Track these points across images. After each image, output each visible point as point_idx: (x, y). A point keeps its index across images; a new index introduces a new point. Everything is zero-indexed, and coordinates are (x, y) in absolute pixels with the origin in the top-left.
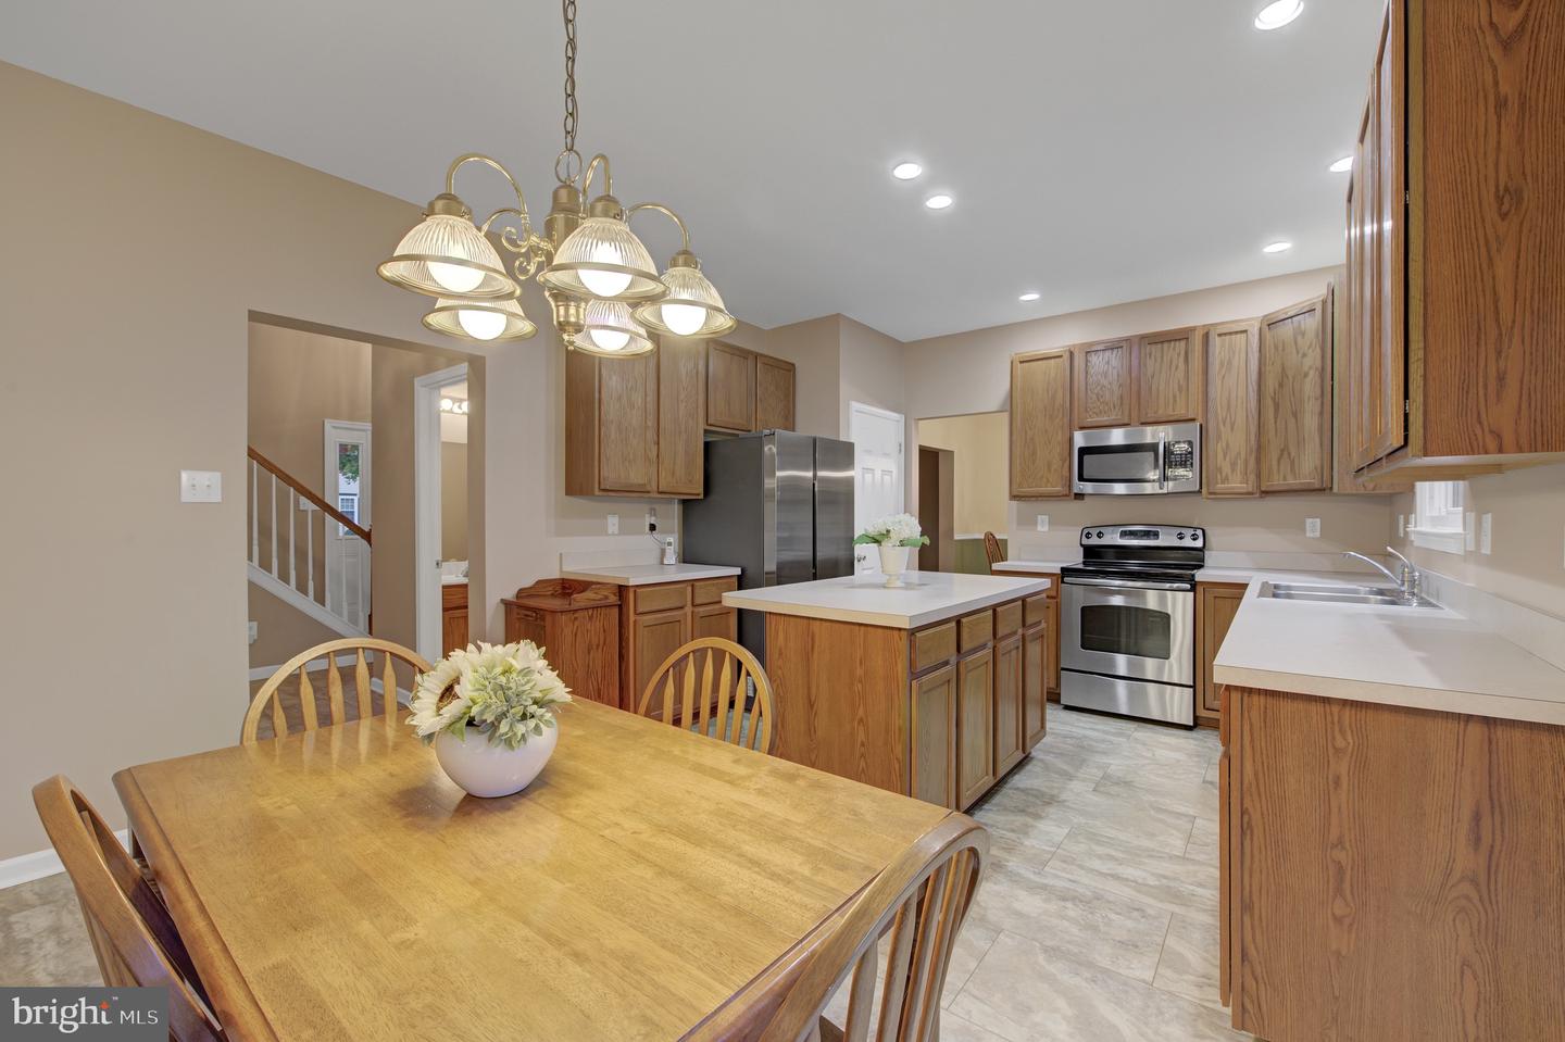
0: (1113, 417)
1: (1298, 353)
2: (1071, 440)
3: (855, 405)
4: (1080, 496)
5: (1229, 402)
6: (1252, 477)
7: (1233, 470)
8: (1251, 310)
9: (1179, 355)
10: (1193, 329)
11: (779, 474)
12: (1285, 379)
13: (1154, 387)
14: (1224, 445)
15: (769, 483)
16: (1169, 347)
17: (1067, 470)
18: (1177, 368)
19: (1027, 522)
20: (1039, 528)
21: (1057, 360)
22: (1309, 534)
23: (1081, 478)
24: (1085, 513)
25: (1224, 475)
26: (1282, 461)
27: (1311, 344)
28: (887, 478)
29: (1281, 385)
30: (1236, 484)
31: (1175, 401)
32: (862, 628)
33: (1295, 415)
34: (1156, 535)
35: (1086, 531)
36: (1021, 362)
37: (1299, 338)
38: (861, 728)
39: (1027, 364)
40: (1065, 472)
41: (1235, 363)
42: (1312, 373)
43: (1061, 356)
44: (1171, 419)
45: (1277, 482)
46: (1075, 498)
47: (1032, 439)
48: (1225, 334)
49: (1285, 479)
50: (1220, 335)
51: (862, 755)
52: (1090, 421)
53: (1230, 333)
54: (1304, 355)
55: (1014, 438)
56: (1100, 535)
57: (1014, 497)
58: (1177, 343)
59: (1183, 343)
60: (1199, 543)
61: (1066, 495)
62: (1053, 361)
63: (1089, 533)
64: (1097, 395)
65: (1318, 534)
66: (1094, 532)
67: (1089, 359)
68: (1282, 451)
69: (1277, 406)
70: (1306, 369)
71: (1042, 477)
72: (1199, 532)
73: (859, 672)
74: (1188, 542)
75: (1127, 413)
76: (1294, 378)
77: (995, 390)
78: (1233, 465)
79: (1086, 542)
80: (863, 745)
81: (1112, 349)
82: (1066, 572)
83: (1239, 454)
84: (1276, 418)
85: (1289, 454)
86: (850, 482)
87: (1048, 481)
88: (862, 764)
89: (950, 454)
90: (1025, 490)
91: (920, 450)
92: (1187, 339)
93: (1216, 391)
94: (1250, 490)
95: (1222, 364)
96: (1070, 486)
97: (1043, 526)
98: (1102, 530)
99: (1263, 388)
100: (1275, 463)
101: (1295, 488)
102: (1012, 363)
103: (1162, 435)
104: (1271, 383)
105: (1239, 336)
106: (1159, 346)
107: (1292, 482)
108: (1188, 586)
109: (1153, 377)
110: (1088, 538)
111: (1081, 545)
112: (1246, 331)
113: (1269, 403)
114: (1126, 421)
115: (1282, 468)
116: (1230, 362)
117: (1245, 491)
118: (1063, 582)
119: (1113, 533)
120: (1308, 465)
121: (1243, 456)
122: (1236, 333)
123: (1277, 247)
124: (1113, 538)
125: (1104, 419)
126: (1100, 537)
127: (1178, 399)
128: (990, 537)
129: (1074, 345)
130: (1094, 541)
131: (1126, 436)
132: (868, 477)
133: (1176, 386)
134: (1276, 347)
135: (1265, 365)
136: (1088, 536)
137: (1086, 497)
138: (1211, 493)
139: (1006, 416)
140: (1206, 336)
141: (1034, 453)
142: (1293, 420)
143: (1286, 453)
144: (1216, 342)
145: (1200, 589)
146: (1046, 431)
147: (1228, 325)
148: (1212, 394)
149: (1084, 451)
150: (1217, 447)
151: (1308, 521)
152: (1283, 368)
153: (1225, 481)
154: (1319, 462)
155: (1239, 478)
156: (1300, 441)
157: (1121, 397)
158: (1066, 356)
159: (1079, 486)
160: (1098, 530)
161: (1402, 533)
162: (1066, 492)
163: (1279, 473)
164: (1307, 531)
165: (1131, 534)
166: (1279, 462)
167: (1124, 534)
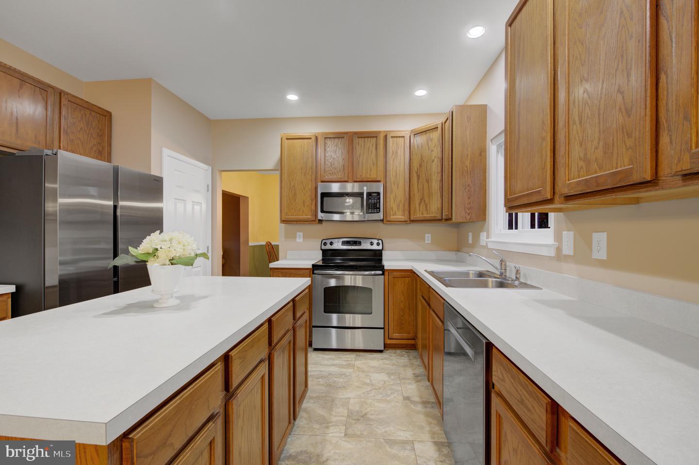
0: (340, 177)
1: (429, 149)
2: (316, 188)
3: (166, 152)
4: (320, 221)
5: (396, 173)
6: (407, 213)
7: (398, 209)
8: (406, 127)
9: (373, 145)
10: (380, 132)
11: (61, 200)
12: (423, 162)
13: (360, 164)
14: (394, 196)
15: (49, 207)
16: (368, 140)
17: (314, 206)
18: (372, 152)
19: (291, 236)
20: (298, 240)
21: (309, 140)
22: (426, 242)
23: (322, 211)
24: (324, 231)
25: (394, 212)
26: (421, 205)
27: (435, 146)
28: (197, 208)
29: (420, 166)
30: (400, 216)
31: (371, 170)
33: (427, 181)
34: (360, 243)
35: (324, 241)
36: (287, 139)
37: (430, 143)
39: (291, 141)
40: (313, 207)
41: (399, 152)
42: (436, 160)
43: (311, 138)
44: (369, 180)
45: (418, 215)
46: (319, 223)
47: (294, 186)
48: (394, 137)
49: (422, 214)
50: (392, 137)
52: (327, 178)
53: (397, 137)
54: (432, 151)
55: (283, 185)
56: (331, 244)
57: (283, 221)
58: (372, 139)
59: (375, 139)
60: (380, 247)
61: (314, 221)
62: (306, 140)
63: (325, 243)
64: (331, 163)
65: (430, 242)
66: (328, 242)
67: (326, 142)
68: (421, 200)
69: (418, 177)
70: (433, 158)
71: (300, 210)
72: (380, 242)
74: (375, 247)
75: (346, 175)
76: (427, 162)
77: (271, 157)
78: (398, 206)
79: (324, 247)
81: (339, 138)
82: (315, 267)
83: (401, 200)
84: (418, 183)
85: (425, 201)
86: (160, 211)
87: (303, 212)
89: (246, 198)
90: (291, 217)
91: (223, 193)
92: (377, 137)
93: (390, 167)
94: (406, 220)
95: (393, 154)
96: (316, 215)
97: (300, 240)
98: (333, 240)
99: (411, 167)
100: (417, 206)
101: (428, 218)
102: (281, 139)
103: (365, 188)
104: (416, 165)
105: (401, 139)
106: (363, 139)
107: (426, 216)
108: (380, 272)
109: (360, 156)
110: (325, 245)
111: (321, 249)
112: (404, 137)
113: (415, 175)
114: (346, 179)
115: (421, 208)
116: (396, 152)
117: (403, 220)
118: (313, 273)
119: (338, 242)
120: (434, 208)
121: (403, 202)
122: (399, 137)
123: (421, 93)
124: (338, 245)
125: (334, 178)
126: (331, 245)
127: (372, 169)
128: (269, 244)
129: (318, 133)
130: (328, 247)
132: (180, 206)
133: (371, 162)
134: (418, 146)
135: (413, 154)
136: (325, 244)
137: (323, 223)
138: (388, 221)
139: (278, 173)
140: (386, 137)
141: (295, 195)
142: (427, 184)
143: (423, 201)
144: (390, 141)
145: (386, 273)
146: (302, 182)
147: (396, 133)
148: (388, 169)
149: (324, 195)
150: (391, 197)
151: (426, 235)
152: (422, 158)
153: (395, 214)
154: (440, 206)
155: (400, 212)
156: (430, 195)
157: (344, 166)
158: (314, 138)
159: (321, 215)
160: (330, 241)
161: (470, 241)
162: (313, 219)
163: (419, 211)
164: (425, 240)
165: (348, 243)
166: (419, 205)
167: (344, 243)
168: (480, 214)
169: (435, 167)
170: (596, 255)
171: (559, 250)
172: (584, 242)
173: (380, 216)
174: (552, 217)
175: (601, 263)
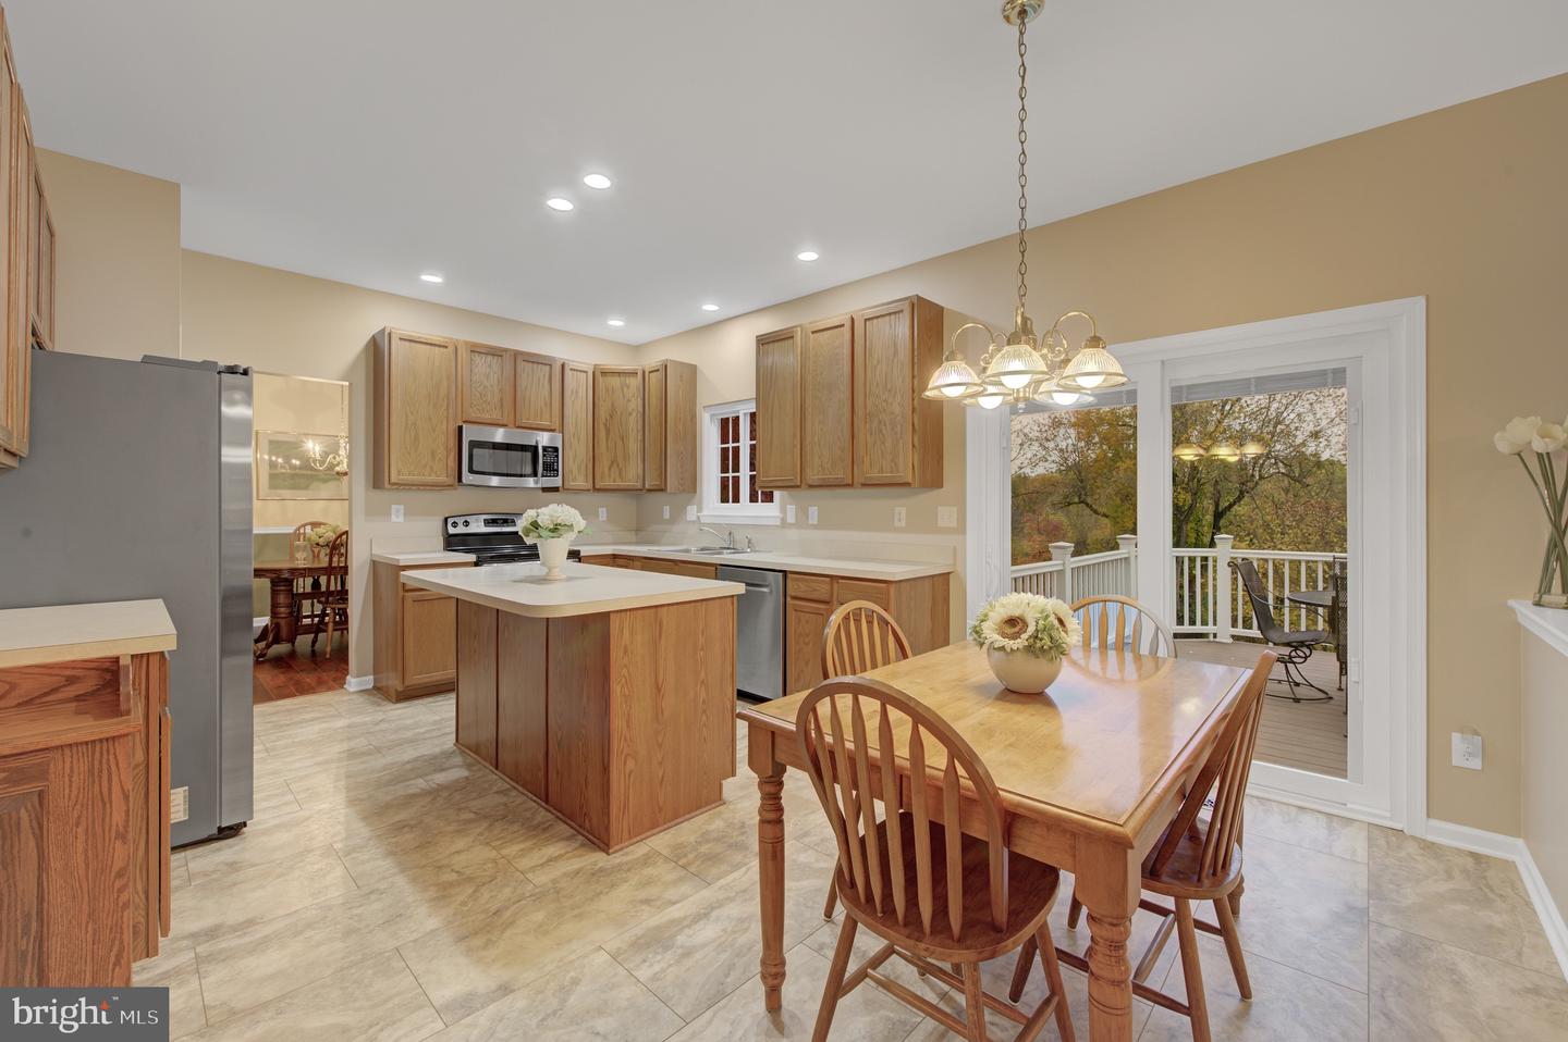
0: (496, 417)
1: (624, 398)
2: (460, 432)
5: (577, 421)
6: (590, 479)
7: (579, 472)
9: (544, 375)
10: (554, 359)
12: (614, 413)
13: (527, 400)
14: (574, 454)
16: (537, 367)
17: (456, 460)
18: (543, 383)
19: (379, 512)
20: (393, 518)
21: (442, 349)
22: (601, 519)
23: (471, 471)
24: (456, 500)
25: (575, 476)
26: (612, 470)
27: (634, 395)
29: (610, 416)
30: (581, 482)
32: (704, 603)
33: (622, 438)
34: (512, 523)
35: (451, 520)
36: (401, 340)
37: (625, 389)
38: (703, 688)
39: (408, 343)
40: (453, 464)
41: (580, 393)
42: (634, 414)
43: (446, 346)
44: (540, 426)
45: (608, 483)
47: (414, 425)
48: (574, 370)
49: (614, 481)
50: (572, 370)
51: (704, 711)
52: (474, 416)
53: (577, 370)
54: (629, 401)
56: (466, 524)
57: (393, 484)
58: (543, 366)
59: (546, 367)
61: (447, 486)
62: (438, 348)
63: (454, 522)
64: (480, 393)
65: (605, 519)
66: (460, 520)
67: (472, 358)
68: (612, 462)
69: (608, 431)
70: (630, 410)
71: (426, 466)
73: (701, 640)
75: (505, 416)
76: (621, 414)
78: (580, 468)
79: (450, 530)
80: (704, 701)
81: (490, 354)
83: (583, 460)
84: (607, 438)
85: (618, 464)
87: (431, 468)
88: (704, 718)
90: (406, 478)
92: (551, 366)
93: (569, 411)
94: (588, 487)
95: (572, 394)
96: (457, 477)
97: (398, 516)
98: (468, 518)
99: (596, 416)
100: (606, 470)
101: (616, 487)
102: (391, 338)
103: (540, 440)
104: (603, 414)
105: (582, 374)
106: (530, 364)
107: (620, 484)
109: (526, 389)
110: (453, 527)
111: (444, 534)
112: (584, 371)
113: (602, 427)
114: (505, 423)
115: (612, 475)
116: (577, 392)
117: (585, 487)
119: (478, 521)
120: (632, 475)
121: (586, 462)
122: (580, 371)
123: (616, 323)
124: (478, 526)
125: (487, 417)
126: (466, 526)
127: (543, 412)
129: (459, 340)
130: (460, 529)
131: (505, 435)
133: (543, 400)
134: (607, 390)
135: (598, 399)
136: (455, 525)
138: (567, 489)
140: (562, 367)
141: (416, 438)
142: (621, 442)
143: (615, 465)
144: (569, 374)
146: (430, 419)
147: (576, 364)
148: (566, 413)
149: (474, 445)
150: (570, 454)
151: (600, 510)
152: (613, 405)
153: (574, 479)
154: (640, 472)
155: (582, 478)
156: (626, 458)
157: (501, 400)
158: (451, 348)
159: (467, 478)
160: (463, 519)
161: (667, 516)
162: (450, 483)
163: (610, 476)
164: (598, 517)
165: (494, 522)
166: (610, 469)
167: (488, 523)
168: (691, 485)
169: (633, 423)
170: (810, 522)
171: (783, 520)
172: (802, 512)
173: (557, 482)
174: (777, 494)
175: (815, 527)
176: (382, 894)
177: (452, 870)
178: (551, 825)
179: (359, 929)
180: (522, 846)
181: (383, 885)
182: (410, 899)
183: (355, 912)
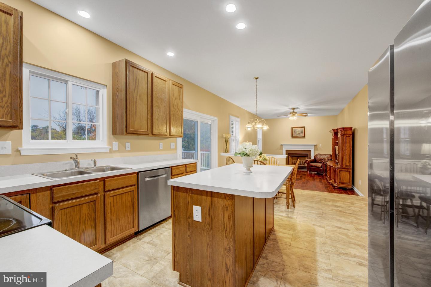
170: (127, 149)
171: (111, 149)
172: (122, 146)
175: (129, 151)
176: (324, 251)
177: (305, 245)
178: (272, 239)
179: (332, 246)
180: (285, 240)
181: (323, 252)
182: (319, 245)
183: (331, 250)
